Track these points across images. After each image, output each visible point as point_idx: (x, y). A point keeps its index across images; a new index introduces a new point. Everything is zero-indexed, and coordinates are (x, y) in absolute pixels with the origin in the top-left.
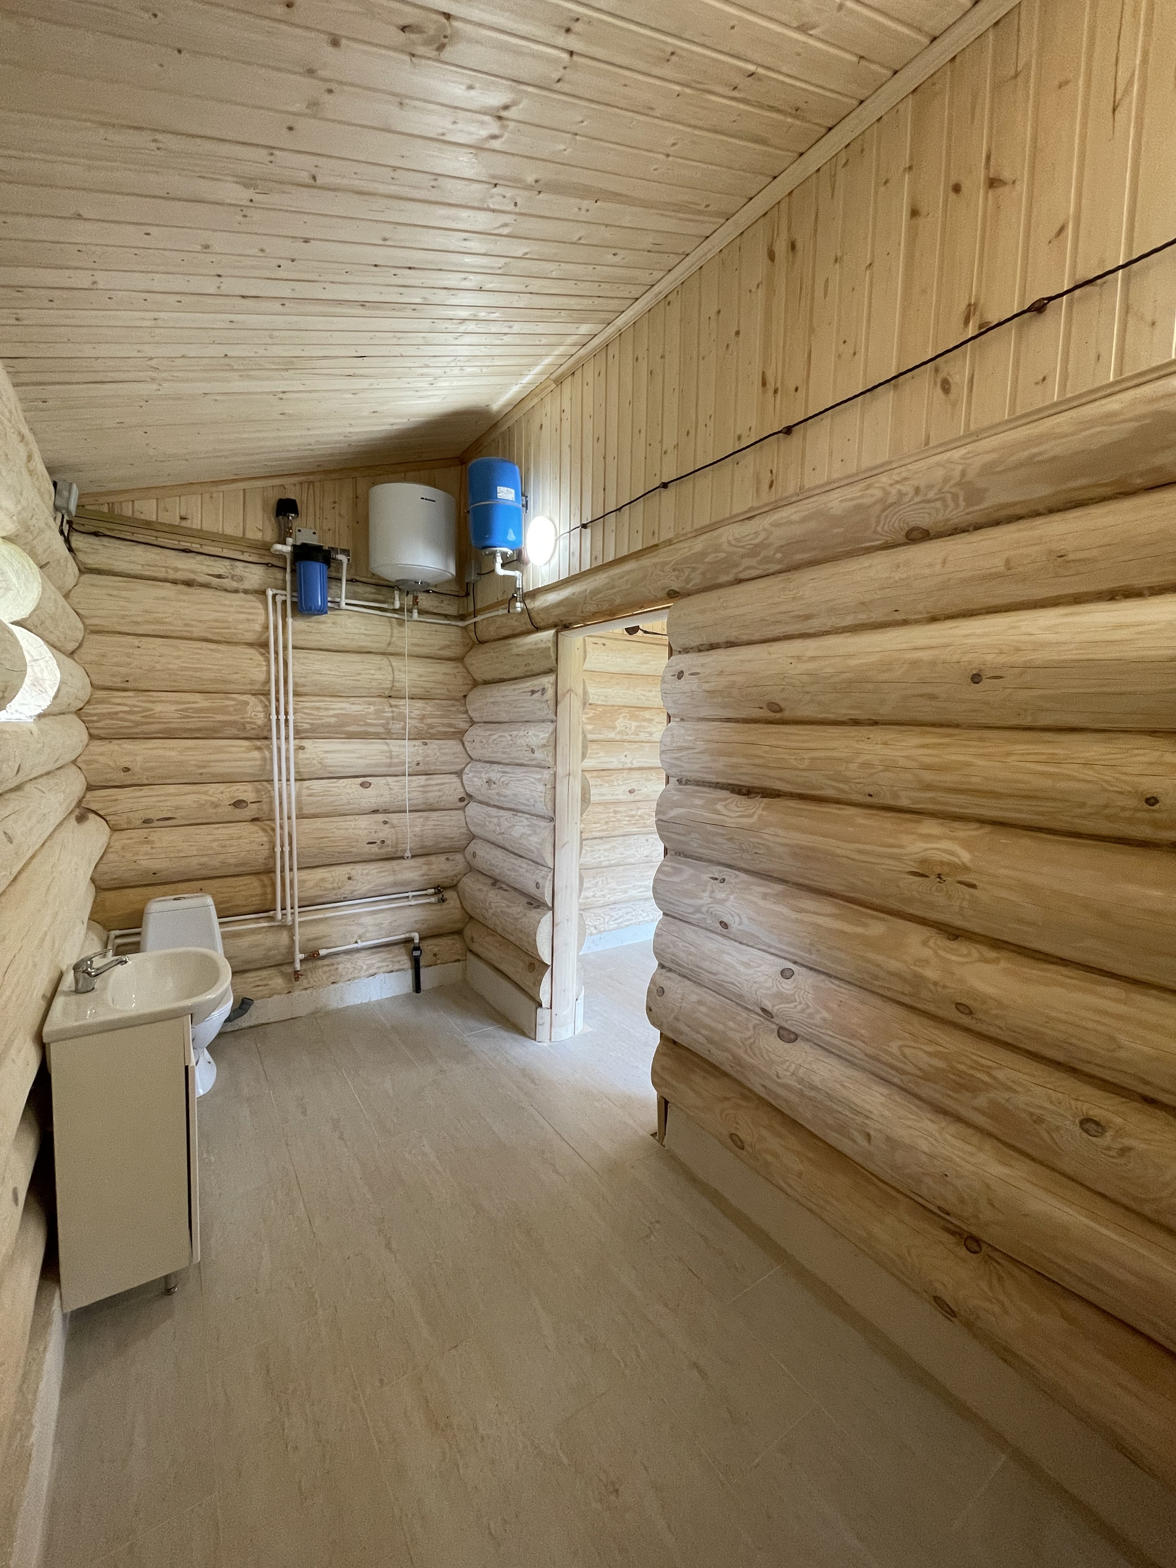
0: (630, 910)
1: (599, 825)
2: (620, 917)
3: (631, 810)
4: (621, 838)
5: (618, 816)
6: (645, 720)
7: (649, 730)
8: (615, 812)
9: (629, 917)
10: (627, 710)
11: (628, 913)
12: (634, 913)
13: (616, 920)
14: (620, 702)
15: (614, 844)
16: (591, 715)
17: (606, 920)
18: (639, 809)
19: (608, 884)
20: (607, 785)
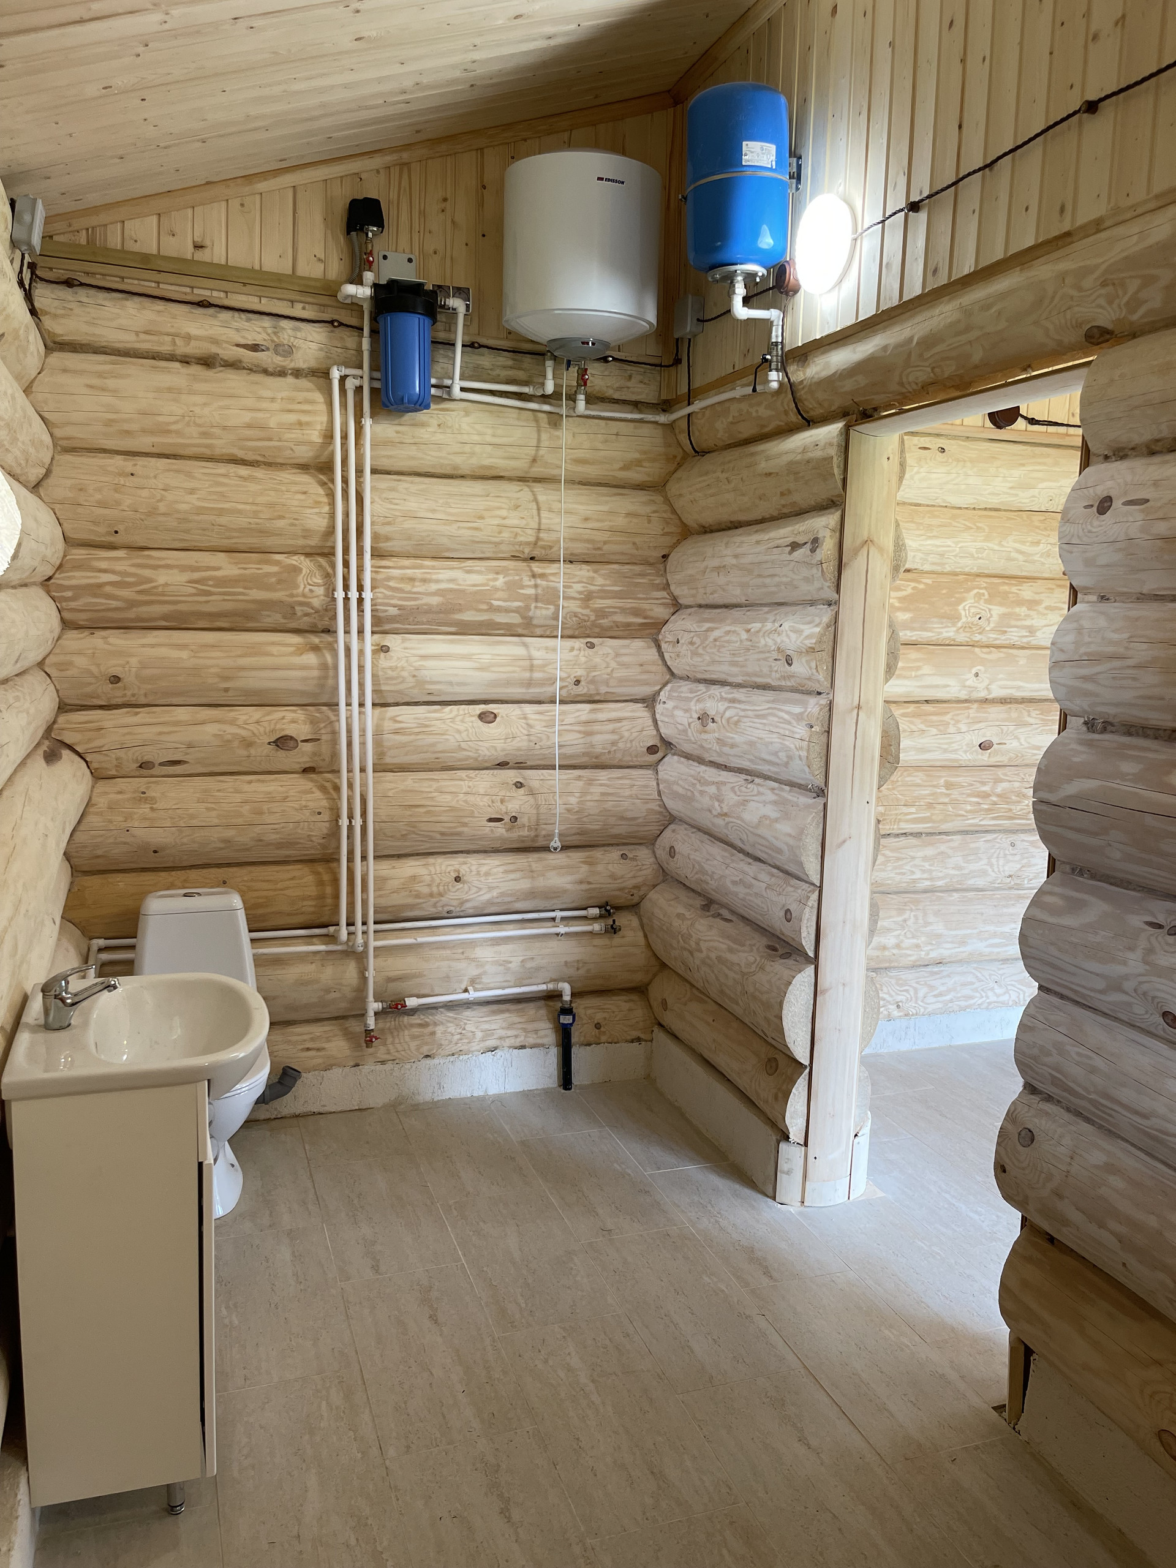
0: (970, 978)
1: (913, 810)
2: (949, 991)
3: (983, 783)
4: (959, 837)
5: (955, 794)
6: (1020, 602)
7: (1028, 623)
8: (949, 786)
9: (967, 991)
10: (983, 582)
11: (964, 985)
12: (977, 984)
13: (941, 995)
14: (969, 565)
15: (943, 848)
16: (909, 591)
17: (921, 994)
18: (998, 781)
19: (927, 924)
20: (934, 731)
